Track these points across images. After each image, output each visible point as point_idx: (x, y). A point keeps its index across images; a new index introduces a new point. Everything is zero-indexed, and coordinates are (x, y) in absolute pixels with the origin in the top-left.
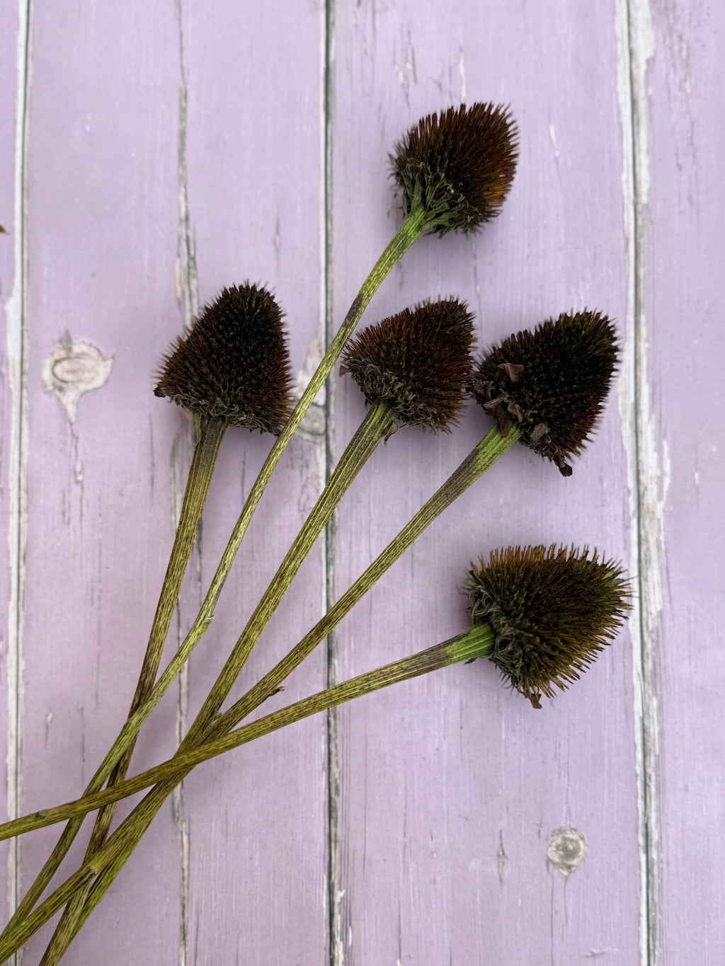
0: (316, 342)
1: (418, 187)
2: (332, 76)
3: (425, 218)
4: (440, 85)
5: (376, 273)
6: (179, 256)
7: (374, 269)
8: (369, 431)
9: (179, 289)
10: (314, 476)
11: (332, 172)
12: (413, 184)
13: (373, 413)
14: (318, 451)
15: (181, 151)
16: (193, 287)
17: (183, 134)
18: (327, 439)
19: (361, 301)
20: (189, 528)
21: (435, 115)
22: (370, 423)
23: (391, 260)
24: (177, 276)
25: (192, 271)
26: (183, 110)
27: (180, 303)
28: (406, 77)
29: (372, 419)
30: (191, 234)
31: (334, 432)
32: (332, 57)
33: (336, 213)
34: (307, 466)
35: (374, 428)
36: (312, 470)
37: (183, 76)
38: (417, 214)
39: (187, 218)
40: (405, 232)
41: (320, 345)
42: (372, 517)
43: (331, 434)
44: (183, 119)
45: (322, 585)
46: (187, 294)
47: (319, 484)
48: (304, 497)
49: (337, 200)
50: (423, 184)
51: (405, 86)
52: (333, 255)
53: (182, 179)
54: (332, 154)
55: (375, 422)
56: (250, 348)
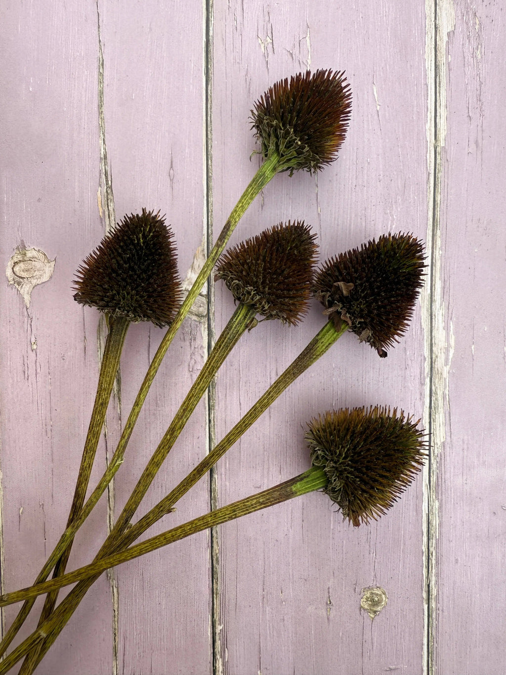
0: (200, 249)
1: (273, 139)
2: (211, 48)
3: (279, 162)
4: (291, 54)
5: (241, 205)
6: (100, 185)
7: (240, 202)
8: (236, 326)
9: (101, 210)
10: (200, 346)
11: (211, 122)
12: (269, 136)
13: (239, 312)
14: (202, 329)
15: (100, 106)
16: (111, 208)
17: (101, 93)
18: (209, 319)
19: (229, 227)
20: (104, 397)
21: (286, 80)
22: (236, 319)
23: (252, 194)
24: (100, 200)
25: (110, 197)
26: (101, 74)
27: (102, 220)
28: (266, 48)
29: (239, 316)
30: (108, 169)
31: (214, 314)
32: (211, 33)
33: (214, 152)
34: (195, 340)
35: (240, 323)
36: (198, 342)
37: (101, 49)
38: (272, 159)
39: (105, 157)
40: (263, 173)
41: (203, 250)
42: (241, 376)
43: (211, 316)
44: (101, 82)
45: (206, 424)
46: (107, 213)
47: (203, 352)
48: (193, 362)
49: (215, 143)
50: (277, 137)
51: (266, 55)
52: (212, 184)
53: (101, 127)
54: (211, 108)
55: (241, 319)
56: (143, 267)
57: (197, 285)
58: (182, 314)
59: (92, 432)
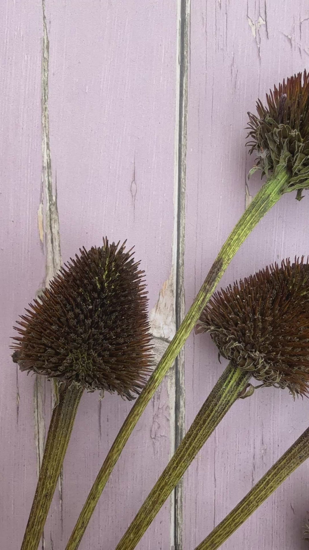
0: (168, 283)
1: (285, 153)
2: (187, 30)
3: (288, 181)
4: (290, 40)
5: (236, 237)
6: (42, 201)
7: (234, 233)
8: (226, 395)
9: (42, 233)
10: (165, 407)
11: (186, 123)
12: (280, 148)
13: (230, 376)
14: (169, 384)
15: (44, 101)
16: (55, 231)
17: (45, 85)
18: (177, 373)
19: (221, 265)
20: (48, 486)
21: (300, 75)
22: (227, 386)
23: (251, 224)
24: (41, 219)
25: (54, 216)
26: (45, 60)
27: (42, 245)
28: (258, 32)
29: (229, 382)
30: (52, 181)
31: (183, 365)
32: (188, 11)
33: (188, 162)
34: (159, 398)
35: (231, 392)
36: (163, 401)
37: (45, 27)
38: (279, 177)
39: (49, 166)
40: (266, 195)
41: (171, 285)
42: (217, 445)
43: (180, 368)
44: (45, 70)
45: (171, 505)
46: (49, 237)
47: (170, 414)
48: (156, 426)
49: (190, 150)
50: (292, 152)
51: (257, 41)
52: (184, 202)
53: (44, 127)
54: (186, 107)
55: (232, 385)
56: (110, 323)
57: (177, 342)
58: (157, 380)
59: (32, 531)
